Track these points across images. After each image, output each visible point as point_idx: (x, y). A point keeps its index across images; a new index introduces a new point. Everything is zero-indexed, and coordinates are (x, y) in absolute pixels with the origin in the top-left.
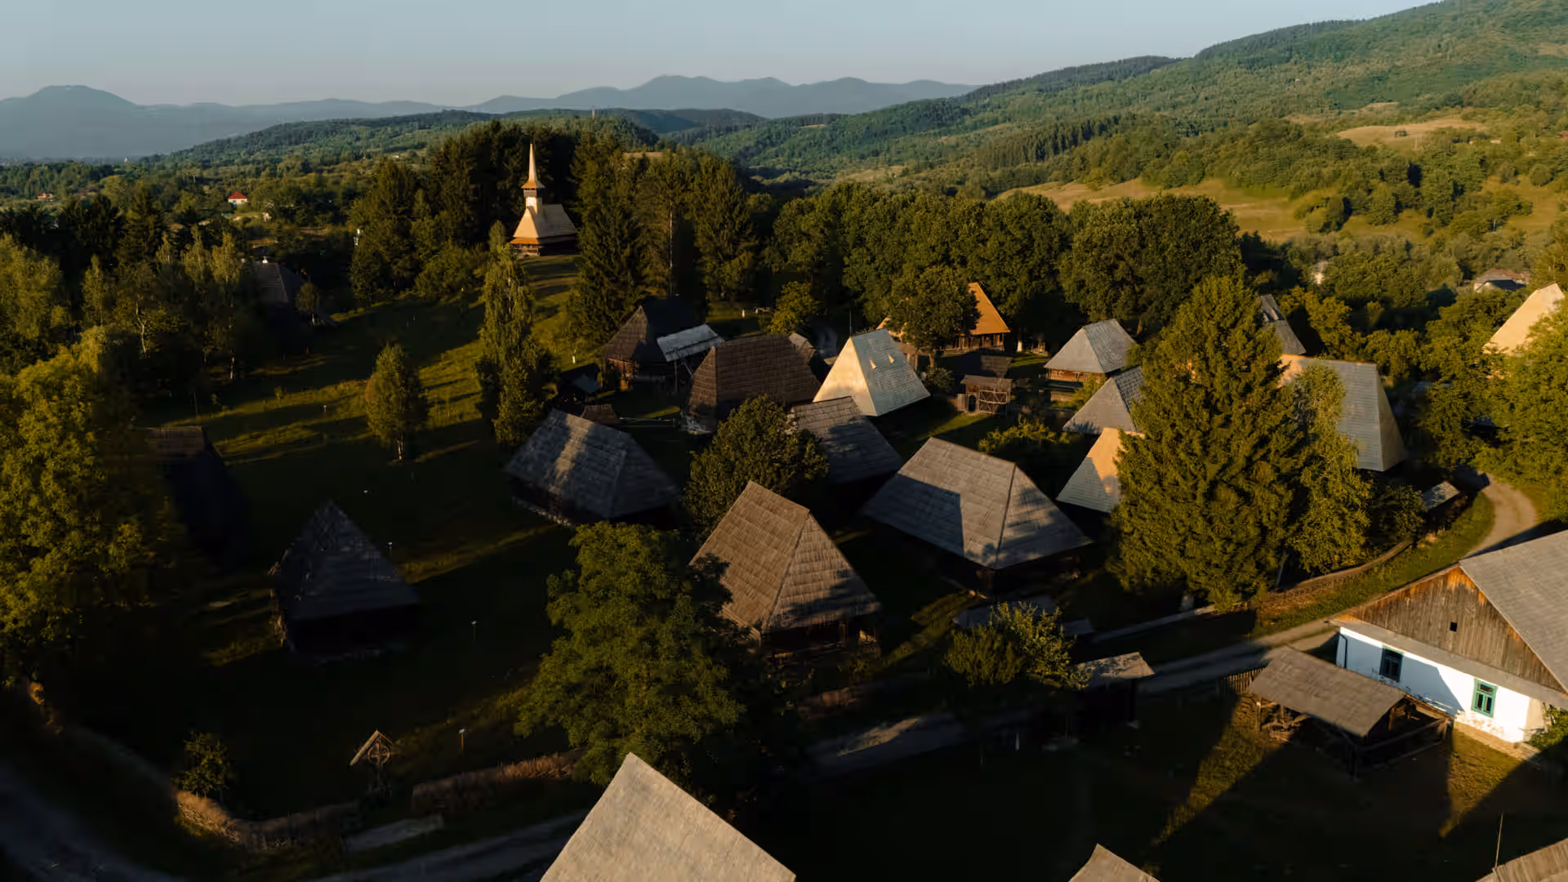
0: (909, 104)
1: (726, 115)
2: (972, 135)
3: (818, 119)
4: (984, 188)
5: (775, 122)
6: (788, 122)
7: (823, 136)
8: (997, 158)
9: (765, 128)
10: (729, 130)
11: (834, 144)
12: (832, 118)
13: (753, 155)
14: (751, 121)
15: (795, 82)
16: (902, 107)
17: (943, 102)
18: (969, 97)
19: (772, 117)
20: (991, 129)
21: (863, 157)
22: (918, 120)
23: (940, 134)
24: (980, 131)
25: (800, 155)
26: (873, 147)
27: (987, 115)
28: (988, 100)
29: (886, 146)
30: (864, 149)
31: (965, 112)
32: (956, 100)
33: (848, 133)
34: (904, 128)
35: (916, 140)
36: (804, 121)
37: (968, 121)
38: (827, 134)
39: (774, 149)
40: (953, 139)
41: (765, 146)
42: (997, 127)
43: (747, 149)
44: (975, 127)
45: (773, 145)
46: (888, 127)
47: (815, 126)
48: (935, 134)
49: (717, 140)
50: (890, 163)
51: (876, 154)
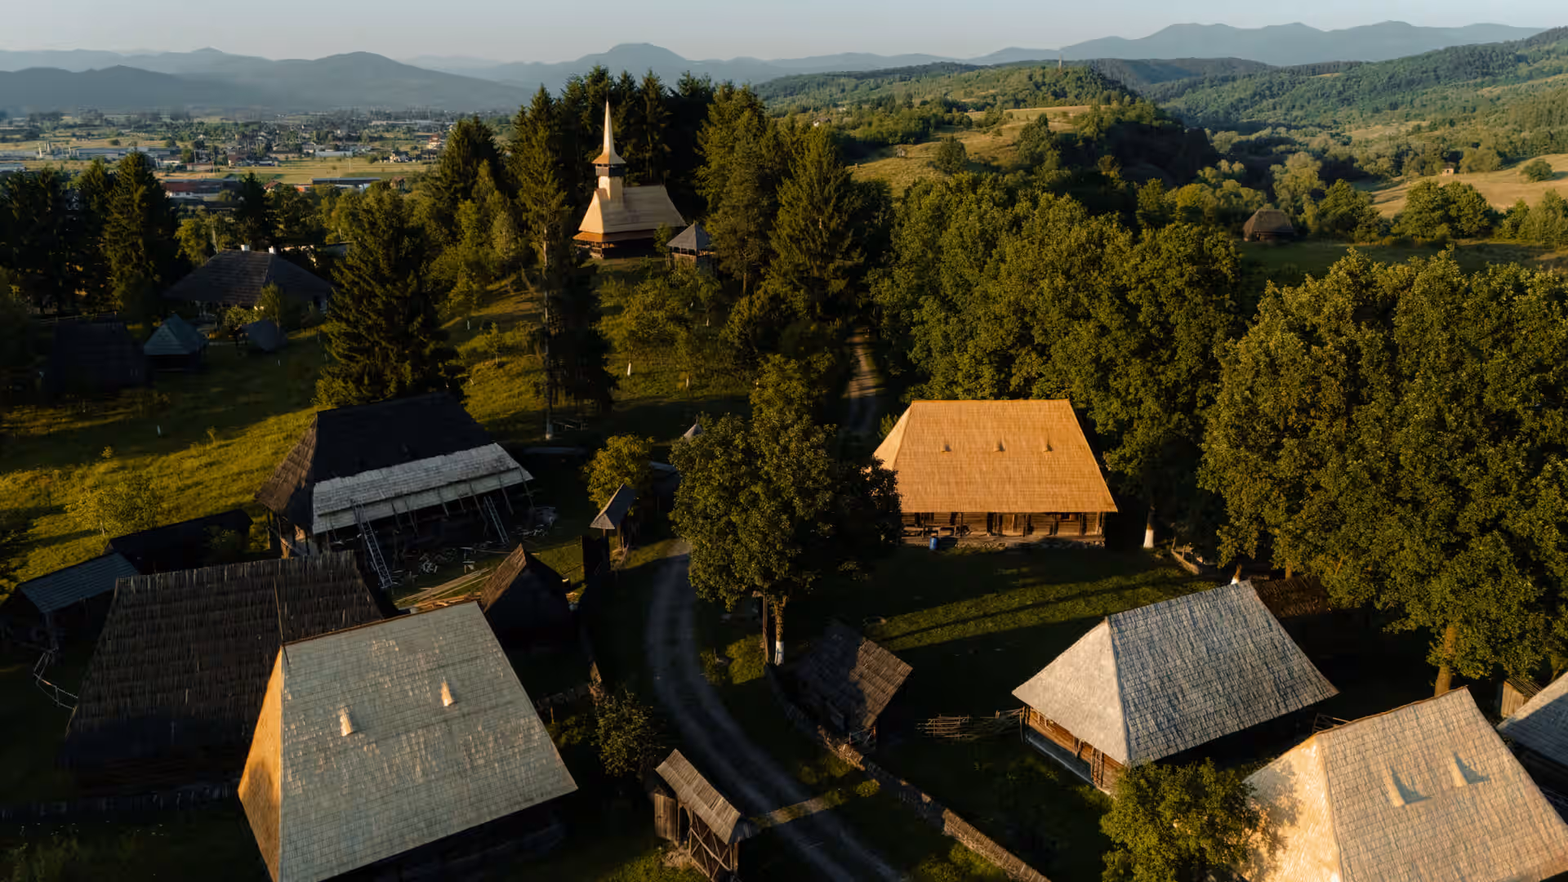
0: (1447, 50)
1: (1228, 63)
2: (1524, 86)
3: (1333, 67)
4: (1500, 154)
5: (1278, 71)
6: (1294, 72)
7: (1332, 87)
8: (1539, 116)
9: (1267, 78)
10: (1225, 80)
11: (1346, 94)
12: (1351, 65)
13: (1246, 108)
14: (1253, 69)
15: (1326, 28)
16: (1439, 52)
17: (1494, 47)
18: (1529, 43)
19: (1280, 65)
20: (1550, 80)
21: (1377, 110)
22: (1457, 68)
23: (1482, 85)
24: (1535, 82)
25: (1302, 107)
26: (1393, 99)
27: (1546, 64)
28: (1554, 45)
29: (1409, 98)
30: (1379, 102)
31: (1520, 59)
32: (1512, 45)
33: (1365, 83)
34: (1438, 78)
35: (1449, 92)
36: (1315, 70)
37: (1523, 69)
38: (1339, 85)
39: (1271, 101)
40: (1497, 91)
41: (1263, 97)
42: (1560, 77)
43: (1241, 100)
44: (1530, 77)
45: (1272, 96)
46: (1416, 76)
47: (1328, 75)
48: (1475, 85)
49: (1209, 90)
50: (1407, 117)
51: (1394, 106)
